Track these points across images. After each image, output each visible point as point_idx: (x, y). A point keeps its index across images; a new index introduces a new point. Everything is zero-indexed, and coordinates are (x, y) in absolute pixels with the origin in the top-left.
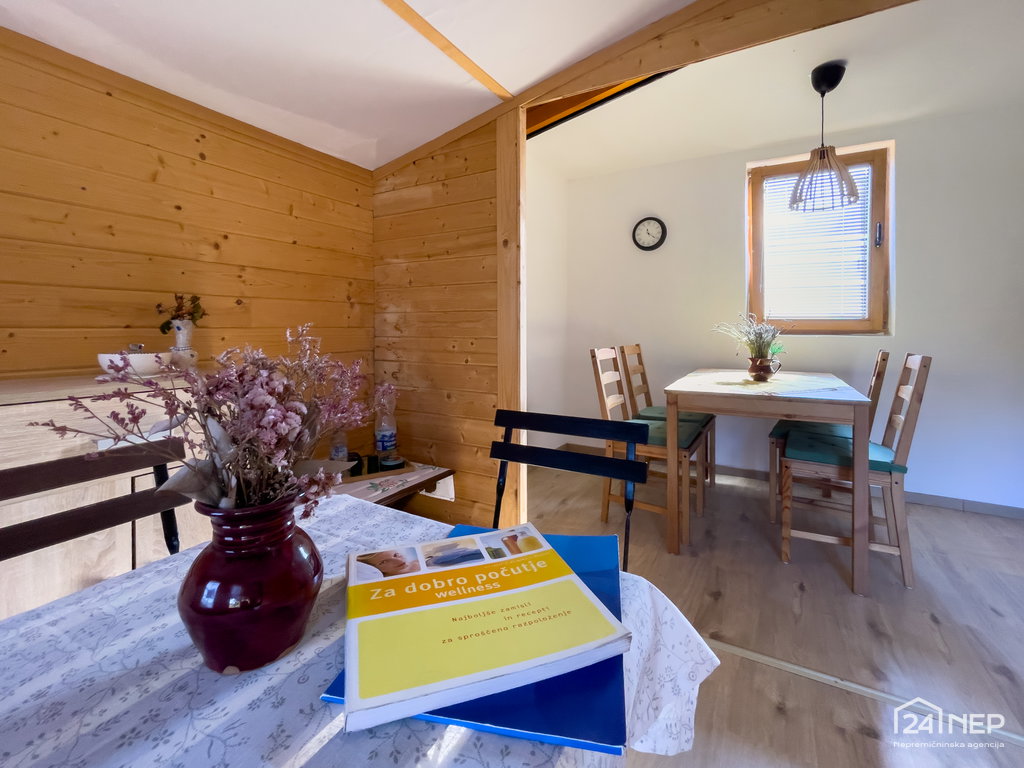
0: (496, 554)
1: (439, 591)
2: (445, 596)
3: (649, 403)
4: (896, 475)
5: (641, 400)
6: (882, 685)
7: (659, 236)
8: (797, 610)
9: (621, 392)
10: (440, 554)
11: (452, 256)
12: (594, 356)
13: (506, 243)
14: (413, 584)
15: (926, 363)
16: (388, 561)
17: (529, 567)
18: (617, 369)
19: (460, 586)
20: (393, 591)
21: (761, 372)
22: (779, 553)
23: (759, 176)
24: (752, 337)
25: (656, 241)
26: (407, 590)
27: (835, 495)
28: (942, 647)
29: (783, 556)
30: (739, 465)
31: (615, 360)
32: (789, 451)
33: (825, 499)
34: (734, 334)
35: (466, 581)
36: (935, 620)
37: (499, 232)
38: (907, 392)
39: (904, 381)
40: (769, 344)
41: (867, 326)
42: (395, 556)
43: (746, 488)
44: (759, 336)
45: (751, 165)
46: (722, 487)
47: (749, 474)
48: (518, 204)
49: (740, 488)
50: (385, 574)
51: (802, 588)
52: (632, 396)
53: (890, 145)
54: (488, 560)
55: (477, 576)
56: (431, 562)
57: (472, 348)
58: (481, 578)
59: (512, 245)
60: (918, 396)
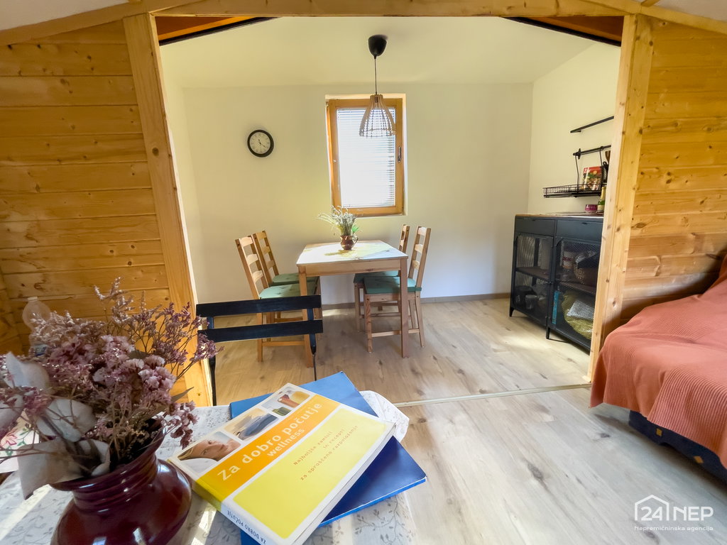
0: (283, 412)
1: (268, 451)
2: (275, 452)
3: (277, 273)
4: (417, 292)
5: (271, 271)
6: (422, 396)
7: (269, 146)
8: (381, 376)
9: (260, 269)
10: (244, 428)
11: (90, 162)
12: (239, 245)
13: (156, 151)
14: (245, 455)
15: (429, 231)
16: (208, 449)
17: (311, 411)
18: (255, 252)
19: (279, 442)
20: (235, 467)
21: (348, 244)
22: (366, 348)
23: (334, 106)
24: (342, 222)
25: (267, 150)
26: (244, 461)
27: (384, 308)
28: (440, 370)
29: (369, 350)
30: (334, 302)
31: (252, 245)
32: (368, 290)
33: (380, 312)
34: (330, 220)
35: (280, 437)
36: (435, 358)
37: (147, 140)
38: (420, 248)
39: (417, 242)
40: (351, 226)
41: (394, 210)
42: (210, 443)
43: (340, 315)
44: (345, 221)
45: (328, 97)
46: (327, 318)
47: (339, 307)
48: (164, 115)
49: (336, 316)
50: (217, 459)
51: (381, 363)
52: (266, 271)
53: (403, 96)
54: (281, 418)
55: (284, 431)
56: (242, 435)
57: (134, 251)
58: (287, 431)
59: (163, 153)
60: (425, 250)
